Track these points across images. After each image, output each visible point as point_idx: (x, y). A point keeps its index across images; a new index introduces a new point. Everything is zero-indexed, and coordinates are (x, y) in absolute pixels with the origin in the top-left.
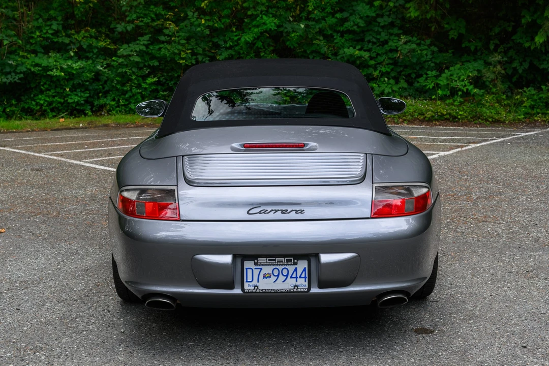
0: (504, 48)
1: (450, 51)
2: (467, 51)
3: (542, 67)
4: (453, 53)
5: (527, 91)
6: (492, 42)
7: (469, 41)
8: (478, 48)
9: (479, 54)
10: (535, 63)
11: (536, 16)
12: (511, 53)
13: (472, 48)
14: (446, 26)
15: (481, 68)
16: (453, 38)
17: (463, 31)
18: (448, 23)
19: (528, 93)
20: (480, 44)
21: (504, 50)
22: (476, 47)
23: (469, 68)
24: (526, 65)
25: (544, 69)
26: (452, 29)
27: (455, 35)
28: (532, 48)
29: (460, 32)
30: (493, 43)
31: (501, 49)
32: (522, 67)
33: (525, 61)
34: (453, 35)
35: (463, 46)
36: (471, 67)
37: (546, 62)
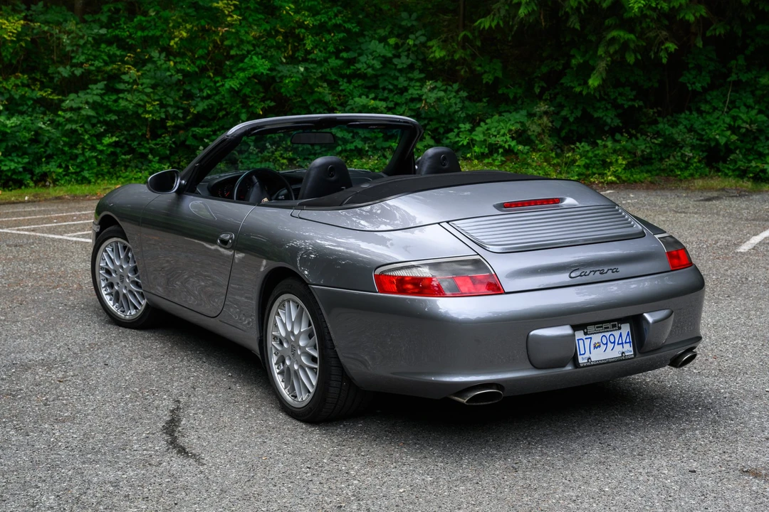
0: (550, 94)
1: (485, 100)
2: (505, 99)
3: (596, 115)
4: (488, 102)
5: (580, 147)
6: (537, 85)
7: (507, 88)
8: (518, 95)
9: (519, 102)
10: (589, 110)
11: (587, 56)
12: (560, 99)
13: (511, 96)
14: (479, 68)
15: (524, 119)
16: (487, 83)
17: (499, 74)
18: (480, 65)
19: (581, 149)
20: (520, 91)
21: (550, 97)
22: (516, 94)
23: (510, 120)
24: (578, 113)
25: (599, 118)
26: (485, 72)
27: (490, 79)
28: (584, 93)
29: (496, 75)
30: (539, 86)
31: (546, 96)
32: (574, 115)
33: (576, 108)
34: (487, 78)
35: (500, 92)
36: (512, 119)
37: (601, 110)
